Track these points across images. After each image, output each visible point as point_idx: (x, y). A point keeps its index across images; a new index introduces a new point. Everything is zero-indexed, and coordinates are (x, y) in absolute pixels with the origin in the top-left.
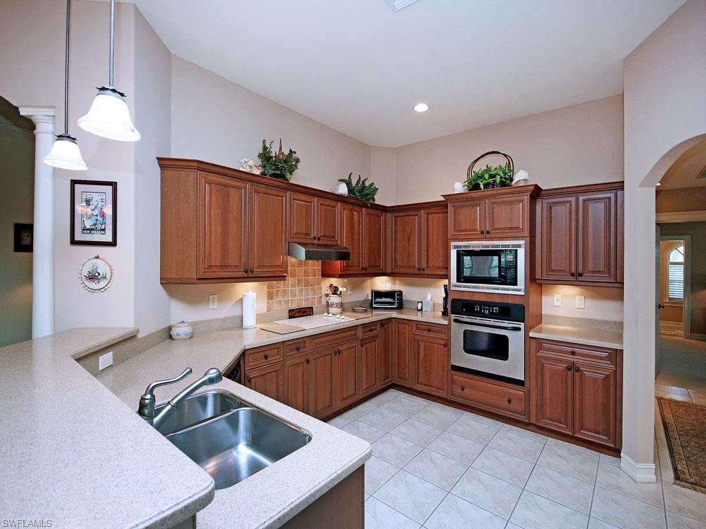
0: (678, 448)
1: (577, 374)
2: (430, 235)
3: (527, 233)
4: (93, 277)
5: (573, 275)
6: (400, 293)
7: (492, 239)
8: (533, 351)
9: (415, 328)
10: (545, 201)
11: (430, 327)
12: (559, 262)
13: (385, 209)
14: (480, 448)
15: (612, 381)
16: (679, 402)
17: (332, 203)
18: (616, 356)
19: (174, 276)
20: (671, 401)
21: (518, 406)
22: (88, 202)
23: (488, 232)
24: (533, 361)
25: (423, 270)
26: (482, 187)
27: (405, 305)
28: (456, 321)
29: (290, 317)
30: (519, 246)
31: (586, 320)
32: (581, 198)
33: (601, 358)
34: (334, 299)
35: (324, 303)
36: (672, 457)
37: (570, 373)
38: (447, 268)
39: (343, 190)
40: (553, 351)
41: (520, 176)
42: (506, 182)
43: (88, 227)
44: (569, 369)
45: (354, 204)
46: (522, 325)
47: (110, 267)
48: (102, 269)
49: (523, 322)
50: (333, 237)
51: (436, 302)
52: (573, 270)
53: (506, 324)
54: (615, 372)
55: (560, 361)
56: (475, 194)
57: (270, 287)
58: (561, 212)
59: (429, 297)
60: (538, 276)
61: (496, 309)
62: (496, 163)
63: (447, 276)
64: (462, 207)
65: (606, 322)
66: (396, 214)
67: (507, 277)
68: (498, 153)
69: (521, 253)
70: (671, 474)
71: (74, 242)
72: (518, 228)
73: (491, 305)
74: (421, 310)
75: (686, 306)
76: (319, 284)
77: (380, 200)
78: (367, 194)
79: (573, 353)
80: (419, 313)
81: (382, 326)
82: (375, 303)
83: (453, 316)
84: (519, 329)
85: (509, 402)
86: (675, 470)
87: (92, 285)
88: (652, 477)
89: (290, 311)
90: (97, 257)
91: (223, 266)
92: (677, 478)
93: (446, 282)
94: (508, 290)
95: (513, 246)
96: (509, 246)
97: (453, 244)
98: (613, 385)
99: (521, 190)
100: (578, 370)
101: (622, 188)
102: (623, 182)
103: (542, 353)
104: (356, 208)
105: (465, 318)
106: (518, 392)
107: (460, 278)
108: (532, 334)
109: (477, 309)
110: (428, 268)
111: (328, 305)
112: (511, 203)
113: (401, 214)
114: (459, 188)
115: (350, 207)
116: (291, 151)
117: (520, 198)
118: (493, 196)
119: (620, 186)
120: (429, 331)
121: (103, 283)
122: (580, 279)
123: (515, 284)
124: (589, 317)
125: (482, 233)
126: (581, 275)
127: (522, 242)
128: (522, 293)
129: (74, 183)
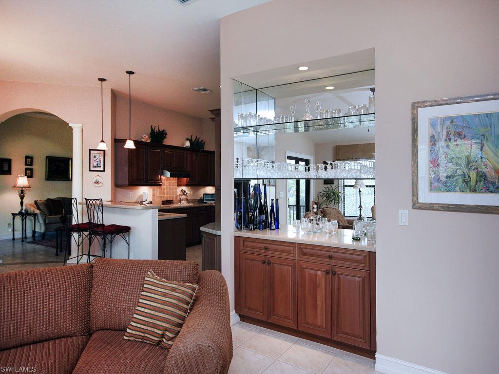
4: (97, 183)
17: (183, 152)
19: (119, 183)
22: (95, 157)
29: (163, 204)
34: (184, 197)
35: (178, 199)
39: (188, 144)
43: (95, 165)
45: (193, 151)
47: (102, 179)
48: (100, 180)
50: (183, 167)
57: (154, 190)
71: (90, 170)
76: (176, 189)
77: (207, 148)
78: (200, 146)
87: (97, 185)
89: (163, 201)
90: (98, 176)
91: (138, 180)
104: (194, 153)
115: (191, 153)
116: (163, 130)
121: (100, 185)
129: (90, 150)
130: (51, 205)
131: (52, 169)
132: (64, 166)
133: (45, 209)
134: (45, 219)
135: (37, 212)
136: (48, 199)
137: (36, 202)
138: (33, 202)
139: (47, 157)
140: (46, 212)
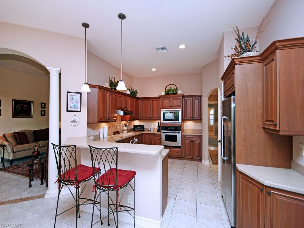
0: (213, 158)
1: (193, 143)
2: (154, 107)
3: (181, 107)
4: (74, 122)
5: (191, 118)
6: (143, 126)
7: (173, 109)
8: (183, 138)
9: (150, 135)
10: (185, 98)
11: (155, 135)
12: (188, 115)
13: (138, 98)
14: (172, 165)
15: (200, 143)
16: (212, 150)
17: (127, 97)
18: (201, 137)
19: (90, 121)
20: (211, 150)
21: (180, 154)
22: (72, 99)
23: (172, 107)
24: (183, 141)
25: (151, 118)
26: (170, 94)
27: (145, 129)
28: (163, 132)
29: (114, 134)
30: (180, 111)
31: (194, 130)
32: (193, 98)
33: (198, 138)
34: (125, 128)
35: (122, 129)
36: (212, 160)
37: (191, 142)
38: (160, 117)
39: (128, 92)
40: (188, 138)
41: (179, 92)
42: (176, 93)
43: (72, 106)
44: (191, 141)
45: (131, 97)
46: (180, 132)
47: (79, 118)
48: (77, 119)
49: (181, 131)
50: (127, 108)
51: (154, 128)
52: (192, 117)
53: (177, 132)
54: (201, 141)
55: (189, 140)
56: (168, 96)
57: (109, 125)
58: (188, 102)
59: (152, 126)
60: (184, 119)
61: (174, 128)
62: (173, 87)
63: (160, 120)
64: (164, 99)
65: (198, 130)
66: (142, 100)
67: (177, 119)
68: (173, 84)
69: (180, 112)
70: (212, 163)
71: (67, 111)
72: (179, 106)
73: (173, 127)
74: (150, 131)
75: (214, 127)
76: (121, 123)
77: (138, 96)
78: (135, 94)
79: (192, 137)
80: (150, 132)
81: (141, 136)
82: (136, 129)
83: (162, 131)
84: (180, 133)
85: (177, 153)
86: (213, 162)
87: (74, 124)
88: (208, 163)
89: (114, 132)
90: (75, 115)
91: (104, 118)
92: (213, 163)
93: (159, 121)
94: (177, 122)
95: (178, 111)
96: (177, 111)
97: (162, 110)
98: (200, 144)
99: (180, 96)
100: (193, 141)
101: (202, 97)
102: (202, 95)
103: (185, 139)
104: (132, 98)
105: (165, 131)
106: (179, 150)
107: (164, 120)
108: (183, 134)
109: (169, 128)
110: (153, 117)
111: (123, 130)
112: (178, 99)
113: (144, 100)
114: (163, 94)
115: (130, 98)
116: (118, 81)
117: (180, 98)
118: (173, 97)
119: (201, 96)
120: (155, 136)
121: (77, 123)
122: (193, 119)
123: (179, 121)
124: (194, 129)
125: (170, 107)
126: (193, 118)
127: (180, 110)
128: (181, 123)
129: (68, 92)
130: (17, 137)
131: (17, 109)
132: (27, 107)
133: (12, 140)
134: (13, 148)
135: (5, 143)
136: (15, 133)
137: (4, 135)
138: (2, 136)
139: (13, 100)
140: (14, 143)
